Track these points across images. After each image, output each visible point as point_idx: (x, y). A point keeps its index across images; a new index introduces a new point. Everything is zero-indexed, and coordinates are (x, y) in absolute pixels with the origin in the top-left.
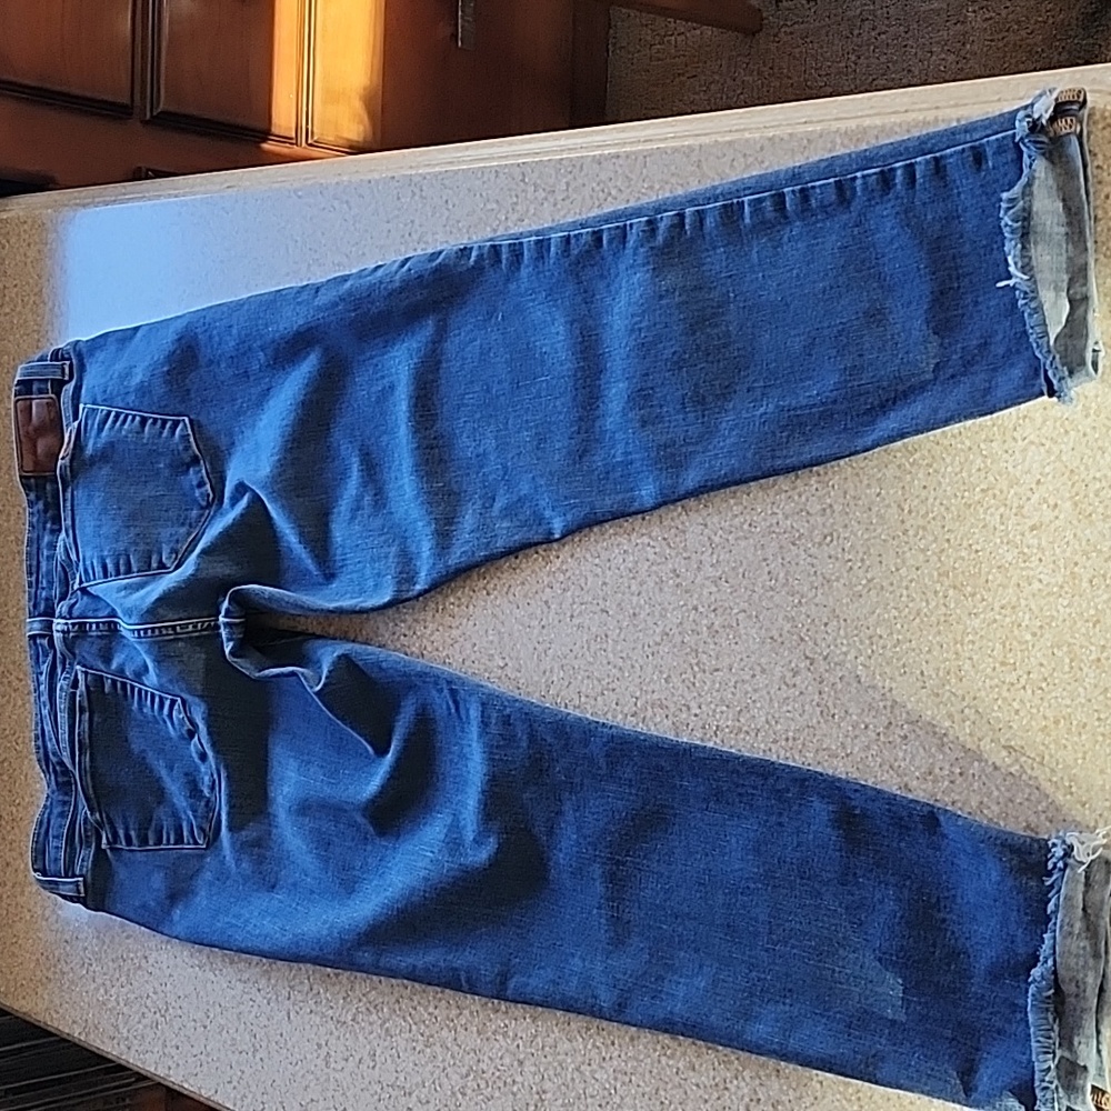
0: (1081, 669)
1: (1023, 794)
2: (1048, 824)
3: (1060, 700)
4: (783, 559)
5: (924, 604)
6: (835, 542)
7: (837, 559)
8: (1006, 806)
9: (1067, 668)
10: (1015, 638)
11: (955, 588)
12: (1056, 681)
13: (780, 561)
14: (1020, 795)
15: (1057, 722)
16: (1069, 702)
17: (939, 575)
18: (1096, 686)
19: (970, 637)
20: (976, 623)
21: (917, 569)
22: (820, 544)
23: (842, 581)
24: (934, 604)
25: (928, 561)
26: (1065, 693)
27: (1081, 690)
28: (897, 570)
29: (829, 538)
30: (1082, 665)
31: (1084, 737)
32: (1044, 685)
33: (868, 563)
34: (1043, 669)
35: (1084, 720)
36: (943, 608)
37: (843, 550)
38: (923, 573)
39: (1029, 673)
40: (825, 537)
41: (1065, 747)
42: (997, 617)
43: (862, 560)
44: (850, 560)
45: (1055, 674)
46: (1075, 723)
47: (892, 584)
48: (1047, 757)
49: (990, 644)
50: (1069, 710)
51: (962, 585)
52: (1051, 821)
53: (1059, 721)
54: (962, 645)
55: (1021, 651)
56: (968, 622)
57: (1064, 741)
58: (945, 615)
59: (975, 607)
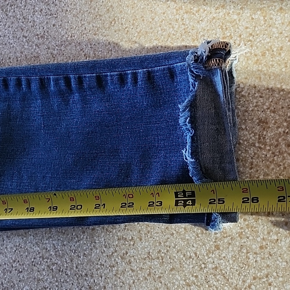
0: (271, 19)
1: (253, 104)
2: (272, 114)
3: (263, 41)
4: (91, 45)
5: (171, 29)
6: (117, 23)
7: (119, 30)
8: (244, 116)
9: (262, 22)
10: (228, 21)
11: (187, 13)
12: (258, 32)
13: (90, 46)
14: (251, 105)
15: (264, 55)
16: (268, 40)
17: (177, 10)
18: (283, 24)
19: (201, 33)
20: (203, 25)
21: (164, 13)
22: (109, 28)
23: (124, 40)
24: (177, 26)
25: (169, 6)
26: (265, 36)
27: (274, 30)
28: (153, 19)
29: (113, 22)
30: (272, 16)
31: (283, 55)
32: (251, 38)
33: (136, 24)
34: (248, 30)
35: (281, 45)
36: (183, 26)
37: (122, 24)
38: (167, 14)
39: (240, 36)
40: (111, 23)
41: (272, 65)
42: (215, 16)
43: (133, 24)
44: (126, 28)
45: (256, 29)
46: (275, 50)
47: (152, 28)
48: (262, 77)
49: (214, 31)
50: (269, 44)
51: (191, 9)
52: (274, 112)
53: (265, 53)
54: (197, 40)
55: (233, 26)
56: (199, 26)
57: (271, 63)
58: (184, 29)
59: (200, 17)
